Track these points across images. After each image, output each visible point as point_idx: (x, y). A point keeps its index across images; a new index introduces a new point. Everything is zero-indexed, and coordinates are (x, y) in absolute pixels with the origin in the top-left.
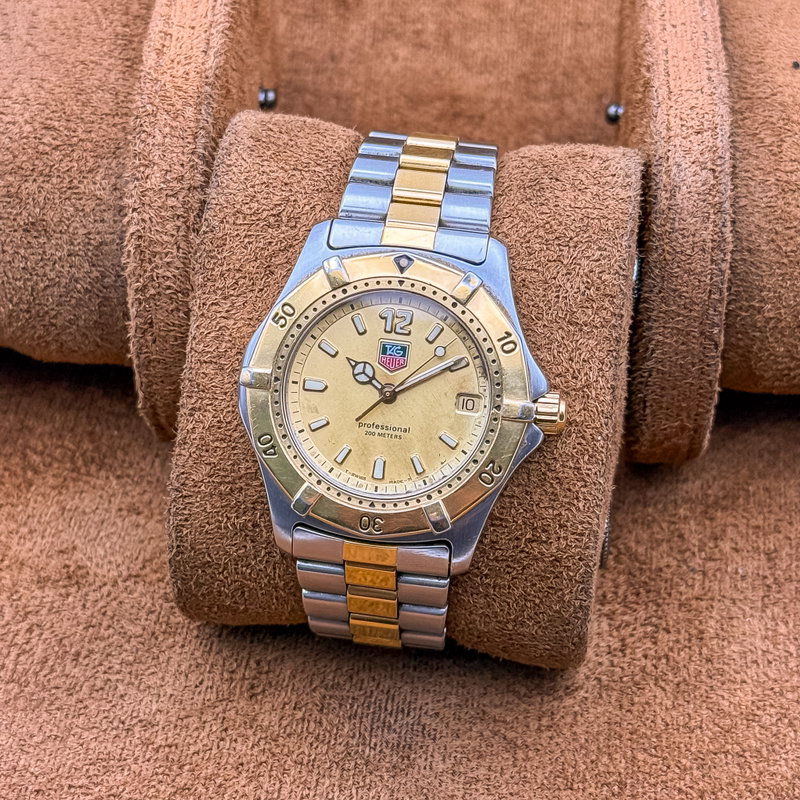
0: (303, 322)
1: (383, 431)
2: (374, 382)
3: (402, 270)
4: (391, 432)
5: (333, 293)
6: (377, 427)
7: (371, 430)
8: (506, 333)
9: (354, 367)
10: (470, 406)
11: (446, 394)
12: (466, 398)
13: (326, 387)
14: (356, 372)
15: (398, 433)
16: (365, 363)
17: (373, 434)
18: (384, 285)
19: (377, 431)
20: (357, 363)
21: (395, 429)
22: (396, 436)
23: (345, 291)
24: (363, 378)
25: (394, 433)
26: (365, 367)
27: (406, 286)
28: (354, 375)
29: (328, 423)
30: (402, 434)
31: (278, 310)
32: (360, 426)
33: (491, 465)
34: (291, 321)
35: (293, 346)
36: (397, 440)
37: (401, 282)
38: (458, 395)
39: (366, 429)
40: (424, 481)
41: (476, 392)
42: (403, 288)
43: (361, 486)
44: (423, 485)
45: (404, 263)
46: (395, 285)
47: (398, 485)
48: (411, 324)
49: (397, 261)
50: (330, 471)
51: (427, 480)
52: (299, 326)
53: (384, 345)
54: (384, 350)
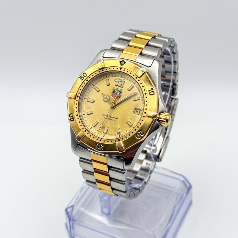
0: (89, 79)
1: (110, 118)
2: (109, 101)
3: (122, 65)
4: (112, 118)
5: (99, 71)
6: (108, 116)
8: (152, 89)
10: (138, 113)
11: (131, 108)
12: (138, 110)
13: (94, 102)
14: (104, 97)
15: (114, 119)
16: (107, 95)
17: (106, 118)
18: (115, 69)
20: (105, 95)
21: (113, 117)
22: (113, 120)
23: (103, 70)
24: (106, 100)
25: (113, 119)
27: (122, 70)
28: (103, 99)
29: (92, 113)
30: (115, 119)
31: (82, 75)
32: (103, 115)
33: (140, 132)
34: (85, 78)
35: (85, 87)
36: (113, 121)
37: (121, 69)
38: (135, 109)
39: (104, 116)
40: (119, 136)
41: (141, 109)
42: (121, 71)
43: (99, 135)
44: (119, 137)
45: (123, 63)
46: (119, 70)
47: (111, 136)
48: (124, 84)
49: (121, 62)
50: (91, 129)
51: (120, 135)
52: (87, 80)
53: (114, 90)
54: (114, 91)
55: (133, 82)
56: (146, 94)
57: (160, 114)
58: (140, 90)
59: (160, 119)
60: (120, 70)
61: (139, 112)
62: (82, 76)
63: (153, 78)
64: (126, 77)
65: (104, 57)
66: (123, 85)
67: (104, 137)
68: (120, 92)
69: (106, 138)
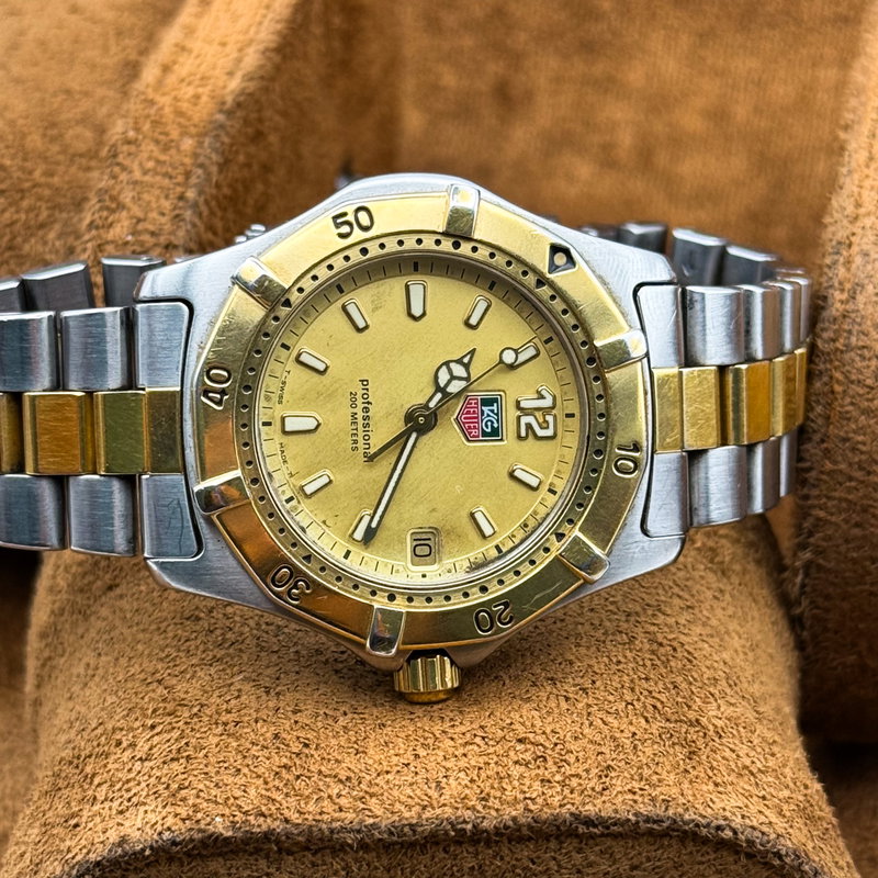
1: (360, 421)
2: (439, 396)
4: (361, 434)
6: (366, 410)
7: (360, 401)
10: (419, 550)
11: (433, 510)
12: (432, 544)
13: (417, 319)
14: (451, 365)
15: (361, 444)
17: (354, 406)
19: (359, 411)
20: (467, 366)
21: (367, 438)
22: (356, 442)
24: (444, 377)
25: (360, 439)
26: (461, 379)
28: (447, 364)
30: (362, 451)
32: (364, 382)
36: (350, 445)
38: (436, 529)
39: (360, 393)
40: (291, 499)
43: (268, 398)
44: (284, 498)
47: (279, 457)
48: (537, 438)
50: (284, 346)
51: (294, 503)
53: (496, 400)
54: (488, 402)
55: (556, 481)
58: (526, 526)
61: (426, 550)
64: (573, 440)
66: (531, 438)
67: (264, 424)
68: (495, 433)
69: (264, 437)
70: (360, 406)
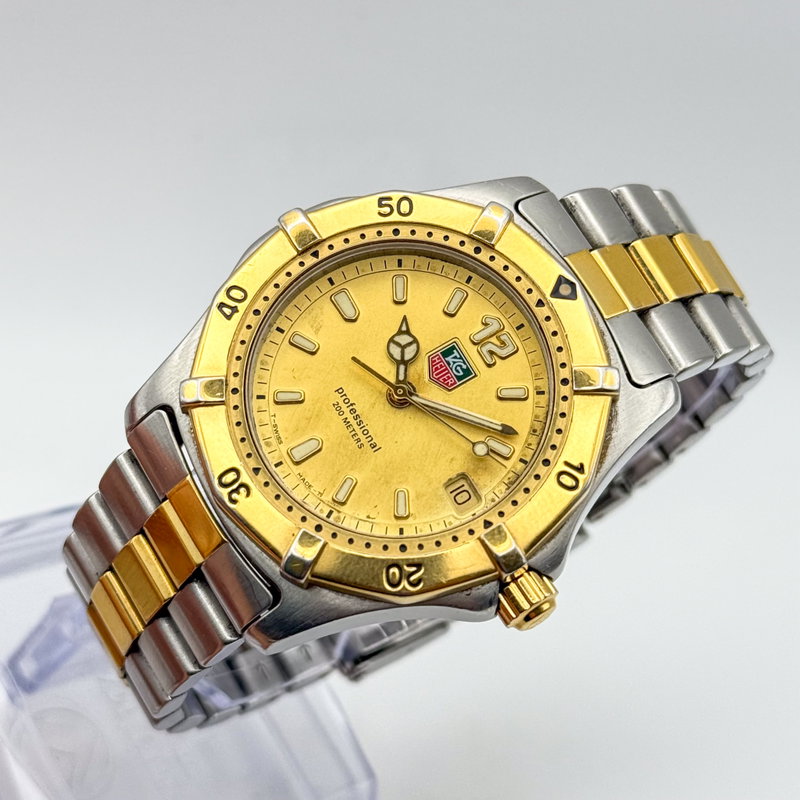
0: (405, 233)
1: (353, 422)
2: (402, 368)
3: (555, 293)
4: (359, 432)
5: (465, 239)
6: (353, 411)
7: (344, 407)
8: (582, 465)
9: (400, 332)
10: (460, 499)
11: (452, 459)
12: (466, 487)
13: (354, 321)
14: (397, 339)
15: (364, 440)
16: (415, 341)
17: (341, 412)
18: (522, 287)
19: (347, 414)
20: (408, 332)
21: (366, 432)
22: (359, 440)
23: (477, 250)
24: (396, 352)
25: (360, 435)
26: (410, 344)
27: (541, 313)
28: (391, 340)
29: (312, 353)
30: (367, 445)
31: (396, 196)
32: (339, 391)
33: (414, 569)
34: (395, 217)
35: (368, 244)
36: (355, 445)
37: (540, 303)
38: (463, 474)
39: (341, 401)
40: (331, 513)
41: (483, 493)
42: (537, 310)
43: (268, 444)
44: (324, 516)
45: (565, 290)
46: (532, 299)
47: (302, 486)
48: (503, 358)
49: (561, 280)
50: (259, 397)
51: (335, 514)
52: (396, 232)
53: (453, 348)
54: (448, 352)
55: (539, 383)
56: (546, 462)
57: (530, 569)
58: (535, 431)
59: (513, 587)
60: (533, 305)
61: (465, 496)
62: (394, 203)
63: (614, 434)
64: (533, 344)
65: (520, 207)
66: (499, 361)
67: (277, 465)
68: (467, 373)
69: (282, 476)
70: (346, 410)
